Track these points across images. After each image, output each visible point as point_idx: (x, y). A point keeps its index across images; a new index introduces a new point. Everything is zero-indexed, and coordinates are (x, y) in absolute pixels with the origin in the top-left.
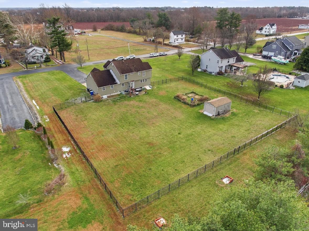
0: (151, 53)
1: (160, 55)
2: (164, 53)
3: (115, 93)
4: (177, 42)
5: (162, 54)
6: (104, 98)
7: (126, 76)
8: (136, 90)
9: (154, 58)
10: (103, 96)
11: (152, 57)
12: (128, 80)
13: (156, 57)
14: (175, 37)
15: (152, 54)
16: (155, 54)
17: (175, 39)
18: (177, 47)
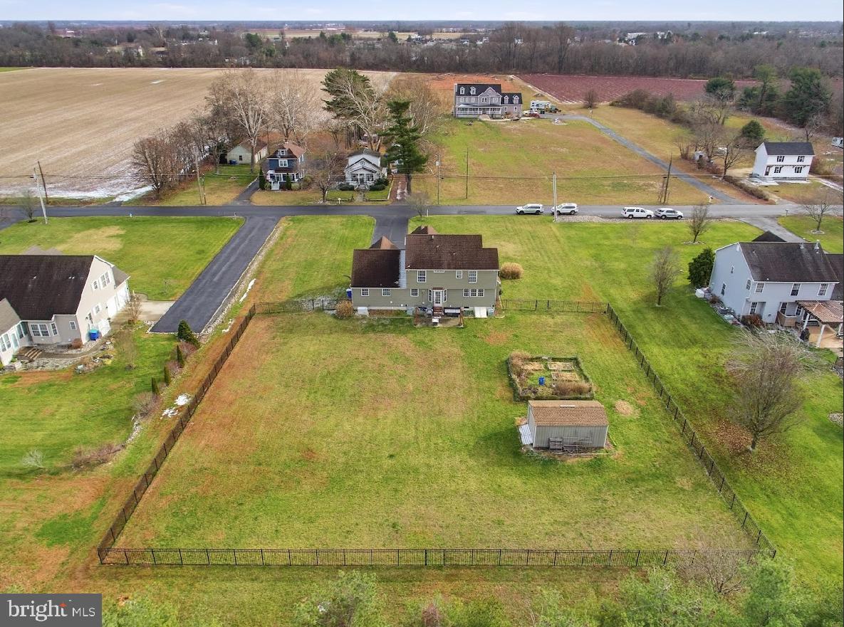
0: (627, 208)
1: (658, 217)
2: (671, 212)
3: (391, 305)
4: (777, 175)
5: (662, 214)
6: (359, 313)
7: (422, 274)
8: (447, 311)
9: (633, 220)
10: (359, 308)
11: (628, 218)
12: (426, 284)
13: (642, 220)
14: (772, 160)
15: (629, 210)
16: (638, 211)
17: (769, 167)
18: (753, 194)
